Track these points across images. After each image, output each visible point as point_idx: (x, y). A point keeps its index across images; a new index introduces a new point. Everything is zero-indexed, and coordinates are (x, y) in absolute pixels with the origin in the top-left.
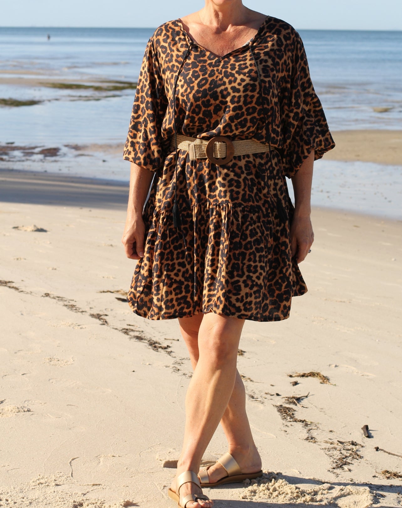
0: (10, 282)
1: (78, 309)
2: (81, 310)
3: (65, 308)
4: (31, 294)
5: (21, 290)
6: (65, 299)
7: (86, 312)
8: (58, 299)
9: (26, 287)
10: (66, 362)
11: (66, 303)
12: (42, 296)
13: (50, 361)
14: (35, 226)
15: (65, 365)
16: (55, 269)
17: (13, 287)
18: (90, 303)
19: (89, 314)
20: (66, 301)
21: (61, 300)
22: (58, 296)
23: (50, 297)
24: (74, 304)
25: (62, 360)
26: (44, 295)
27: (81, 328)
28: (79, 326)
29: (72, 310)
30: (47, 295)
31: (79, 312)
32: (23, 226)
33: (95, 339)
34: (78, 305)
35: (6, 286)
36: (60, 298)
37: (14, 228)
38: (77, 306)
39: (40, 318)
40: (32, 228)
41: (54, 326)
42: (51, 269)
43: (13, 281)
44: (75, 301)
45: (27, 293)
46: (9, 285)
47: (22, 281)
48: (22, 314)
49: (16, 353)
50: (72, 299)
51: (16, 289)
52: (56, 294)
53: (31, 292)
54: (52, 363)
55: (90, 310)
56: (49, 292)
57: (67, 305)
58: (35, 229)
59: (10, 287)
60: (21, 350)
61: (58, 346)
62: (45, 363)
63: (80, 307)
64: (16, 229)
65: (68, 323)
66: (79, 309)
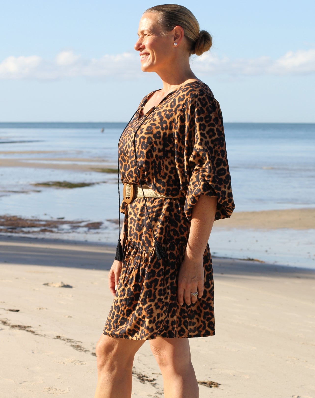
0: (28, 327)
1: (82, 349)
2: (85, 350)
3: (72, 348)
4: (44, 336)
5: (37, 333)
6: (73, 341)
7: (89, 351)
8: (67, 341)
9: (41, 331)
10: (62, 392)
11: (73, 344)
12: (54, 338)
13: (49, 390)
14: (62, 283)
15: (61, 393)
16: (71, 317)
17: (30, 331)
18: (94, 344)
19: (91, 353)
20: (73, 342)
21: (70, 341)
22: (68, 338)
23: (60, 339)
24: (80, 345)
25: (59, 390)
26: (56, 338)
27: (82, 364)
28: (80, 362)
29: (77, 349)
30: (58, 337)
31: (83, 351)
32: (52, 283)
33: (92, 372)
34: (83, 345)
35: (24, 330)
36: (69, 340)
37: (45, 284)
38: (83, 347)
39: (48, 356)
40: (59, 284)
41: (59, 362)
42: (67, 317)
43: (31, 326)
44: (82, 343)
45: (42, 336)
46: (27, 329)
47: (40, 326)
48: (33, 353)
49: (21, 383)
50: (79, 341)
51: (33, 332)
52: (66, 337)
53: (45, 335)
54: (51, 392)
55: (93, 350)
56: (61, 335)
57: (73, 346)
58: (62, 285)
59: (27, 331)
60: (26, 381)
61: (58, 378)
62: (44, 392)
63: (84, 347)
64: (46, 285)
65: (71, 360)
66: (84, 348)
